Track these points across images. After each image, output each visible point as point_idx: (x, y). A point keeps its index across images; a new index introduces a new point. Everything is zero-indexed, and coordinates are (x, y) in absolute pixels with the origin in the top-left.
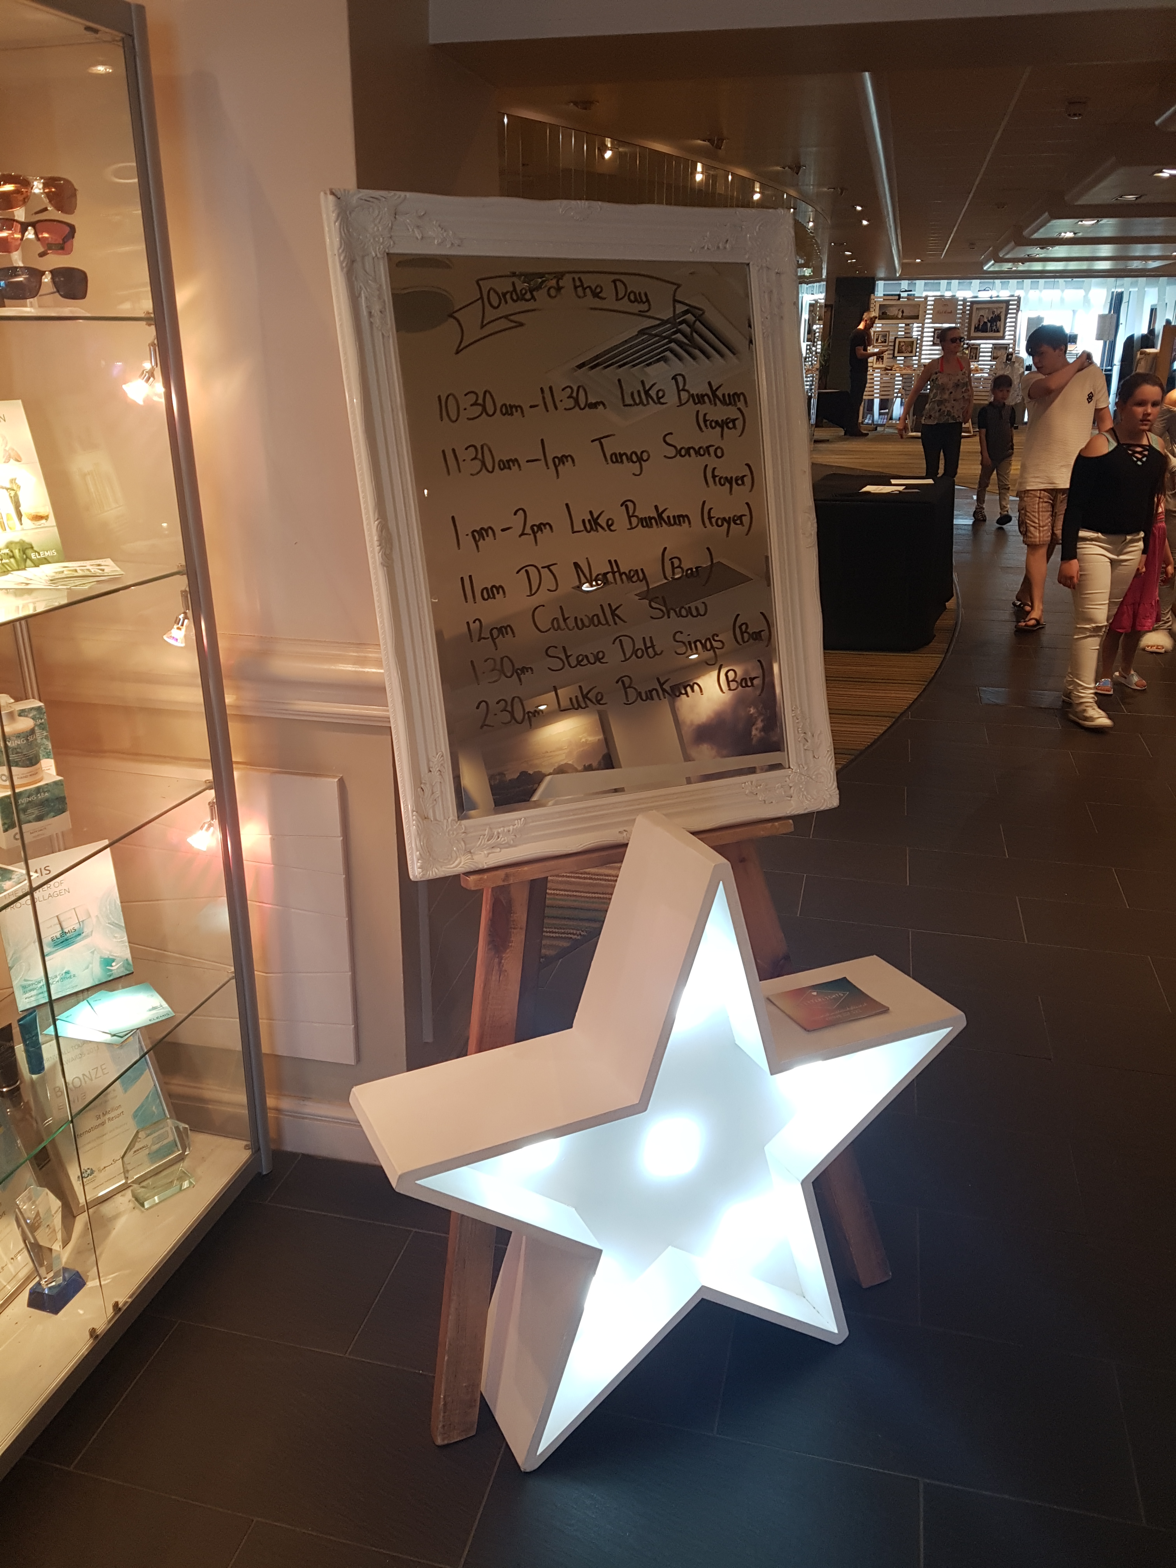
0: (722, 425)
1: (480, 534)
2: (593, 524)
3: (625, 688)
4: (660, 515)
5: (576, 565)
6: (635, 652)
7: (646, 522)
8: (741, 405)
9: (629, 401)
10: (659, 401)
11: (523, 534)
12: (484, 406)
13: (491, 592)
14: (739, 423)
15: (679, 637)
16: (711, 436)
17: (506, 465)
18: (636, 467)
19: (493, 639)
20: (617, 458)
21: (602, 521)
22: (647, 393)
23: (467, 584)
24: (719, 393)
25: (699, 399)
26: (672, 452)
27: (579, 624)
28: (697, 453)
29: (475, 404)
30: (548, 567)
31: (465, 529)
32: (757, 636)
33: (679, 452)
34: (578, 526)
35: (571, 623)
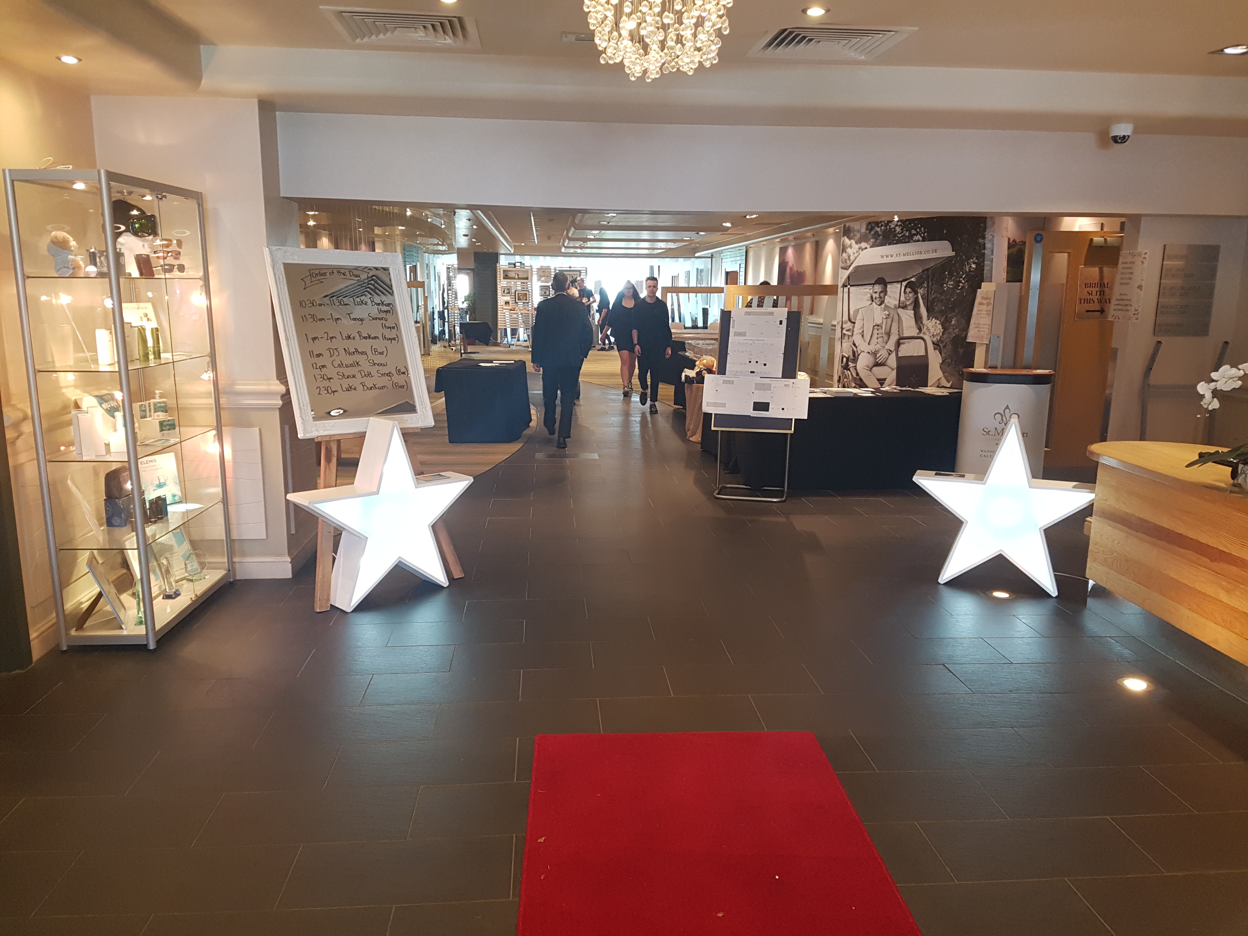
0: (386, 312)
1: (314, 339)
2: (349, 337)
3: (363, 386)
4: (369, 336)
5: (344, 349)
6: (365, 375)
7: (365, 338)
8: (391, 306)
9: (356, 304)
10: (366, 304)
11: (327, 339)
12: (313, 303)
13: (319, 355)
14: (391, 312)
15: (379, 372)
16: (383, 315)
17: (321, 320)
18: (360, 322)
19: (320, 369)
20: (355, 319)
21: (352, 337)
22: (362, 302)
23: (311, 353)
24: (384, 303)
25: (379, 304)
26: (371, 319)
27: (347, 366)
28: (379, 319)
29: (310, 303)
30: (336, 349)
31: (310, 337)
32: (404, 373)
33: (373, 319)
34: (344, 338)
35: (345, 366)
